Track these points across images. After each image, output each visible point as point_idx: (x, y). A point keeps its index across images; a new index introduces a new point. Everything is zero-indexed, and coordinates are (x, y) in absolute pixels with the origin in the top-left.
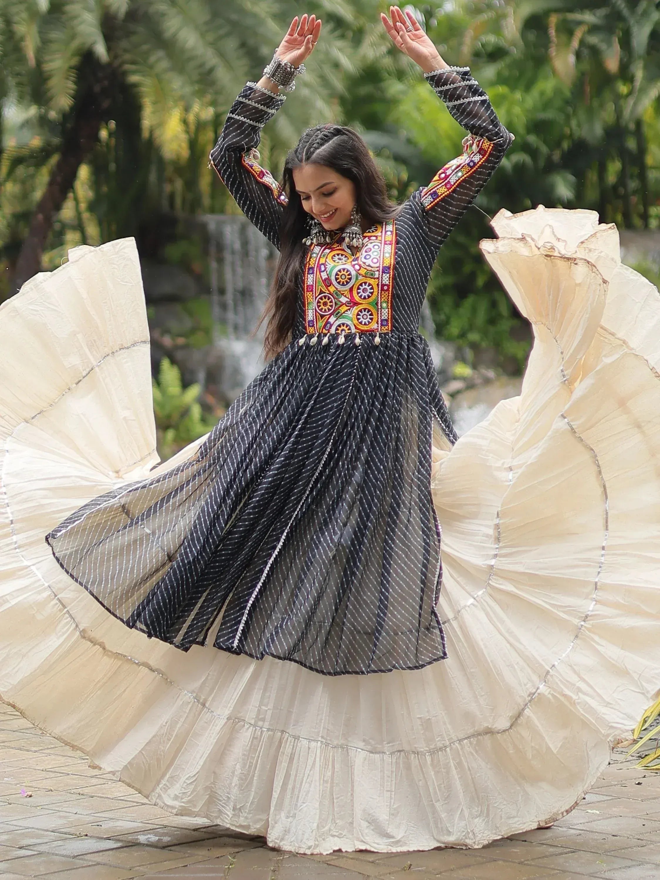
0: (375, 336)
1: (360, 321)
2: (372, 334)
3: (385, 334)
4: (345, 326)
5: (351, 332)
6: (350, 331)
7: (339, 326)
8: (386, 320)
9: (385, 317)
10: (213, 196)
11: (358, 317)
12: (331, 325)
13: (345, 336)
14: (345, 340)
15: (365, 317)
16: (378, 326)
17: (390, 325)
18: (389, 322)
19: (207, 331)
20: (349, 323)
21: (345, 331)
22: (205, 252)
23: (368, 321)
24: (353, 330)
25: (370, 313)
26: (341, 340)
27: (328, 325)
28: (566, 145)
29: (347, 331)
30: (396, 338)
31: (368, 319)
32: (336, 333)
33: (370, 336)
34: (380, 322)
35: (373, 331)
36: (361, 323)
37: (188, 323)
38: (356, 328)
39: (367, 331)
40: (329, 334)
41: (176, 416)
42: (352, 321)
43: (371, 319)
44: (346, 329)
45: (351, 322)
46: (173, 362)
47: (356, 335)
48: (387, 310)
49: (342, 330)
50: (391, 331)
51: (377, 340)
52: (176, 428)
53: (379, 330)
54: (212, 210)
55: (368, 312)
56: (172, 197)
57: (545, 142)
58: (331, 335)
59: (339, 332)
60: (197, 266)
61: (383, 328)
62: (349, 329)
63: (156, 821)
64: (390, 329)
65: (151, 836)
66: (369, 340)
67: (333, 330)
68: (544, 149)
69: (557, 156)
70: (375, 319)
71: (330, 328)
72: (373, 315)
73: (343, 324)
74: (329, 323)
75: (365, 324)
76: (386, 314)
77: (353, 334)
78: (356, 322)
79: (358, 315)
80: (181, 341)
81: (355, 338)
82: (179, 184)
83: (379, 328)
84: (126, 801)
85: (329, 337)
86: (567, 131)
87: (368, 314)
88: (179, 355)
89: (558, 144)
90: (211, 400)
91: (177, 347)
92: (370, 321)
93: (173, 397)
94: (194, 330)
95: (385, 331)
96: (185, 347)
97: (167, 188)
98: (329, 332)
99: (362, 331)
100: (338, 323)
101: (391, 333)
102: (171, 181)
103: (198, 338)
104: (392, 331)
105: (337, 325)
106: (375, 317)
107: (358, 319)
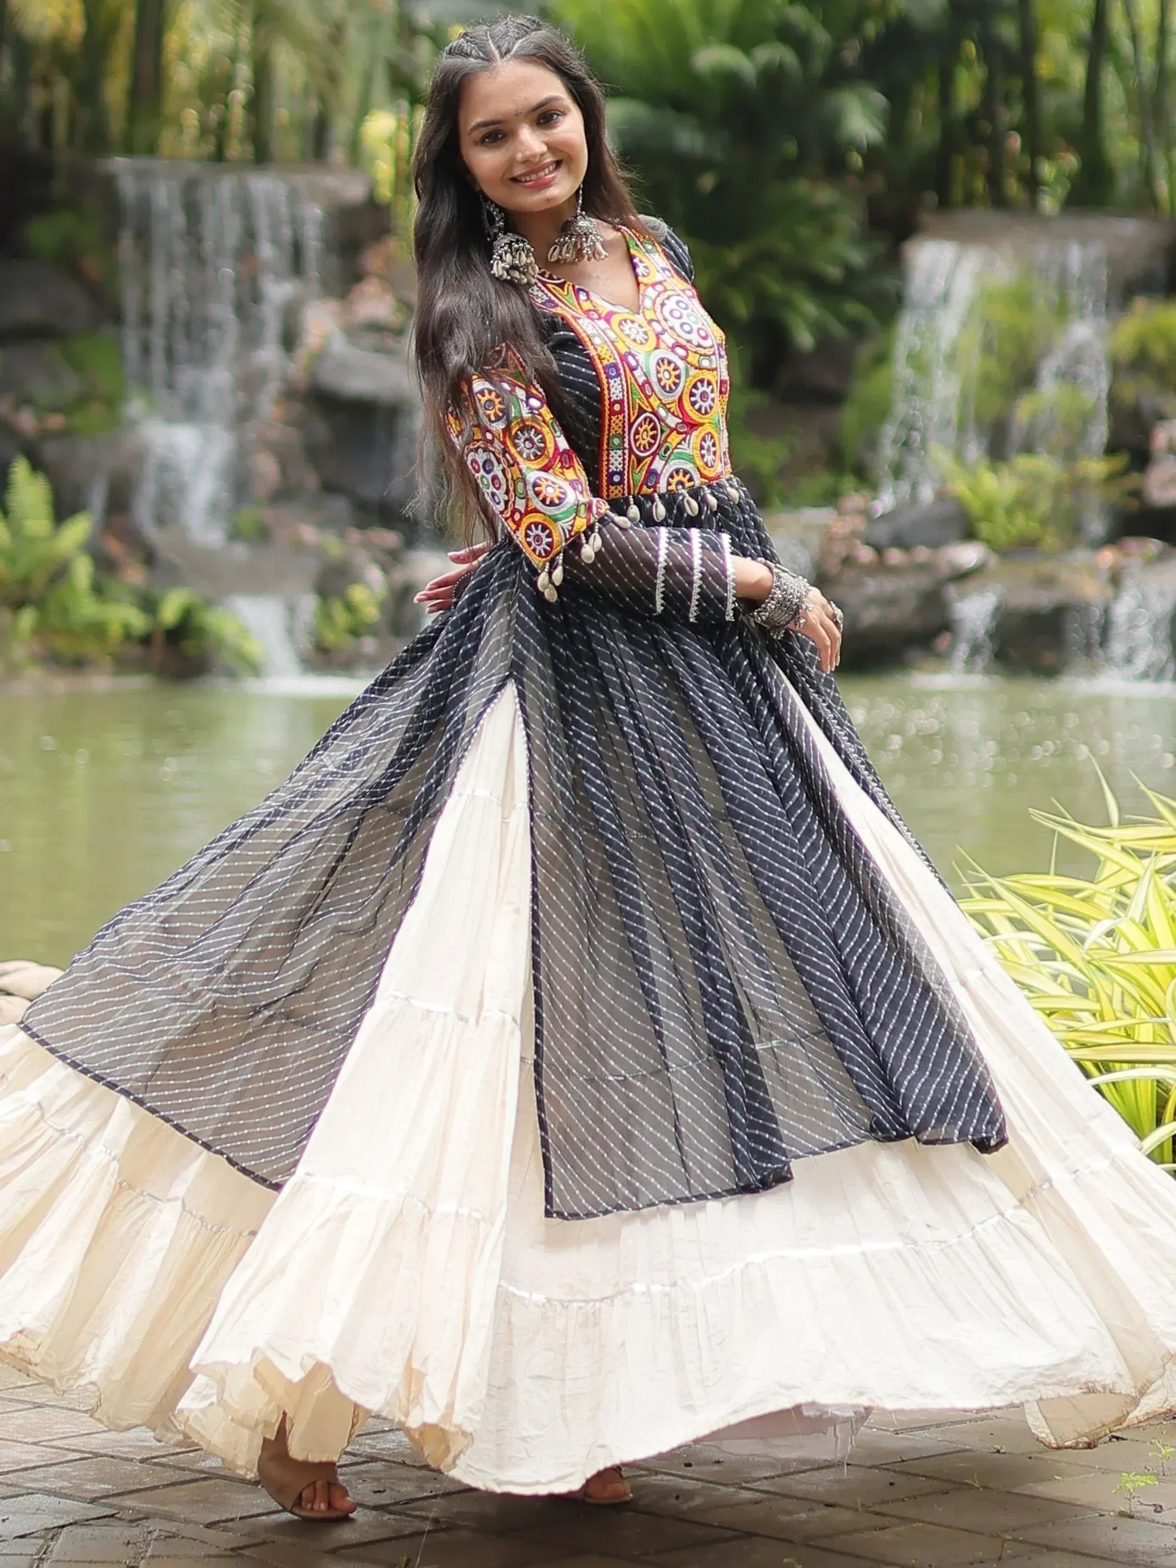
0: (725, 487)
1: (705, 460)
4: (681, 474)
5: (694, 486)
6: (692, 483)
7: (672, 476)
10: (132, 116)
11: (703, 452)
12: (658, 476)
16: (722, 467)
19: (112, 402)
20: (688, 466)
21: (683, 484)
22: (111, 238)
25: (713, 441)
27: (653, 477)
28: (871, 29)
29: (687, 485)
31: (712, 455)
32: (668, 491)
33: (719, 488)
34: (723, 458)
36: (707, 464)
37: (71, 385)
38: (702, 475)
39: (714, 478)
40: (656, 495)
41: (39, 580)
42: (694, 462)
43: (714, 453)
44: (685, 480)
45: (691, 465)
46: (37, 465)
47: (703, 489)
49: (678, 484)
51: (733, 493)
52: (40, 604)
53: (724, 473)
54: (129, 149)
56: (46, 118)
57: (826, 23)
58: (661, 496)
59: (673, 487)
60: (92, 265)
62: (690, 480)
66: (725, 495)
67: (662, 487)
68: (822, 37)
69: (851, 54)
70: (718, 453)
71: (657, 482)
72: (715, 446)
73: (678, 472)
74: (653, 472)
75: (711, 465)
77: (699, 488)
78: (700, 462)
79: (702, 448)
80: (56, 421)
82: (62, 91)
83: (724, 470)
87: (711, 445)
88: (51, 451)
89: (855, 27)
90: (114, 547)
91: (46, 435)
92: (714, 457)
93: (33, 540)
94: (82, 400)
96: (65, 434)
97: (37, 98)
98: (655, 491)
99: (709, 479)
100: (669, 469)
102: (46, 82)
103: (93, 416)
105: (667, 475)
106: (718, 447)
107: (703, 457)
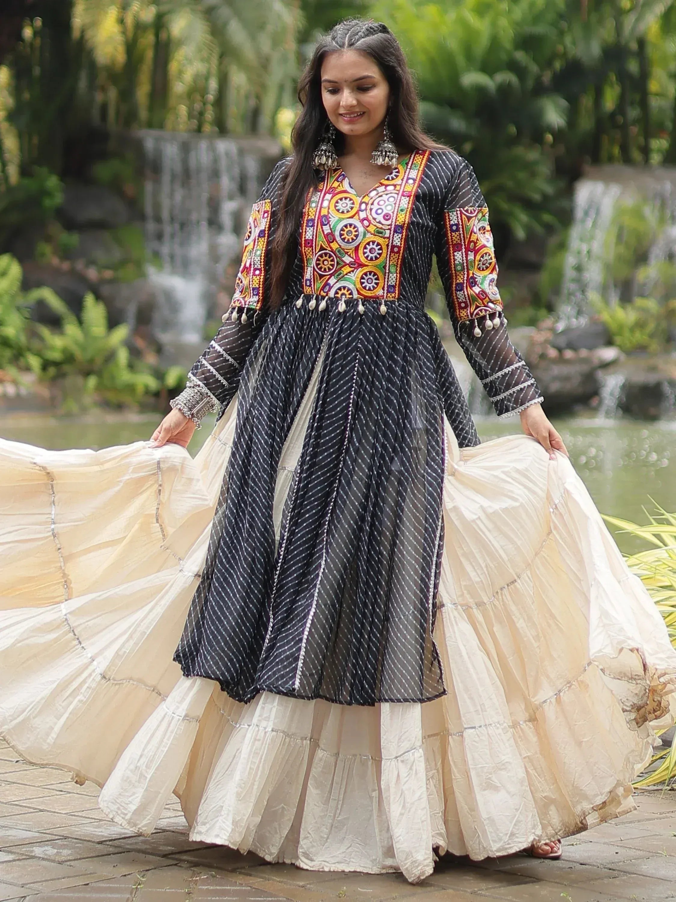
0: (380, 304)
1: (363, 285)
2: (376, 300)
3: (393, 302)
4: (346, 289)
5: (352, 298)
6: (351, 296)
7: (340, 289)
8: (393, 286)
9: (392, 282)
10: (151, 108)
11: (362, 281)
12: (330, 288)
13: (345, 302)
14: (347, 307)
15: (370, 281)
16: (384, 293)
17: (397, 292)
18: (397, 289)
19: (139, 265)
20: (351, 286)
21: (345, 295)
22: (140, 172)
23: (373, 287)
24: (356, 296)
25: (376, 276)
26: (342, 307)
27: (327, 287)
28: (558, 65)
29: (348, 296)
30: (403, 308)
31: (373, 284)
32: (335, 297)
33: (374, 303)
34: (386, 289)
35: (378, 298)
36: (365, 288)
37: (117, 254)
38: (359, 293)
39: (371, 297)
40: (327, 297)
41: (99, 361)
42: (355, 285)
43: (377, 284)
44: (347, 293)
45: (353, 286)
46: (98, 297)
47: (358, 301)
48: (395, 275)
49: (343, 294)
50: (397, 299)
51: (383, 309)
52: (99, 374)
53: (385, 297)
54: (150, 125)
55: (373, 276)
56: (104, 108)
57: (535, 60)
58: (330, 299)
59: (339, 296)
60: (129, 189)
61: (389, 295)
62: (350, 294)
63: (55, 831)
64: (397, 297)
65: (49, 848)
66: (374, 308)
67: (332, 294)
68: (533, 68)
69: (547, 77)
70: (381, 285)
71: (329, 290)
72: (379, 280)
73: (344, 288)
74: (329, 284)
75: (370, 290)
76: (394, 280)
77: (355, 300)
78: (359, 286)
79: (362, 278)
80: (108, 274)
81: (357, 305)
82: (113, 94)
83: (385, 295)
84: (21, 806)
85: (327, 302)
86: (560, 48)
87: (373, 278)
88: (105, 290)
89: (549, 63)
90: (140, 343)
91: (103, 281)
92: (376, 286)
93: (95, 338)
94: (123, 263)
95: (391, 299)
96: (112, 281)
97: (99, 97)
98: (327, 295)
99: (365, 297)
100: (338, 285)
101: (398, 302)
102: (103, 89)
103: (129, 271)
104: (399, 299)
105: (337, 288)
106: (381, 282)
107: (362, 283)
